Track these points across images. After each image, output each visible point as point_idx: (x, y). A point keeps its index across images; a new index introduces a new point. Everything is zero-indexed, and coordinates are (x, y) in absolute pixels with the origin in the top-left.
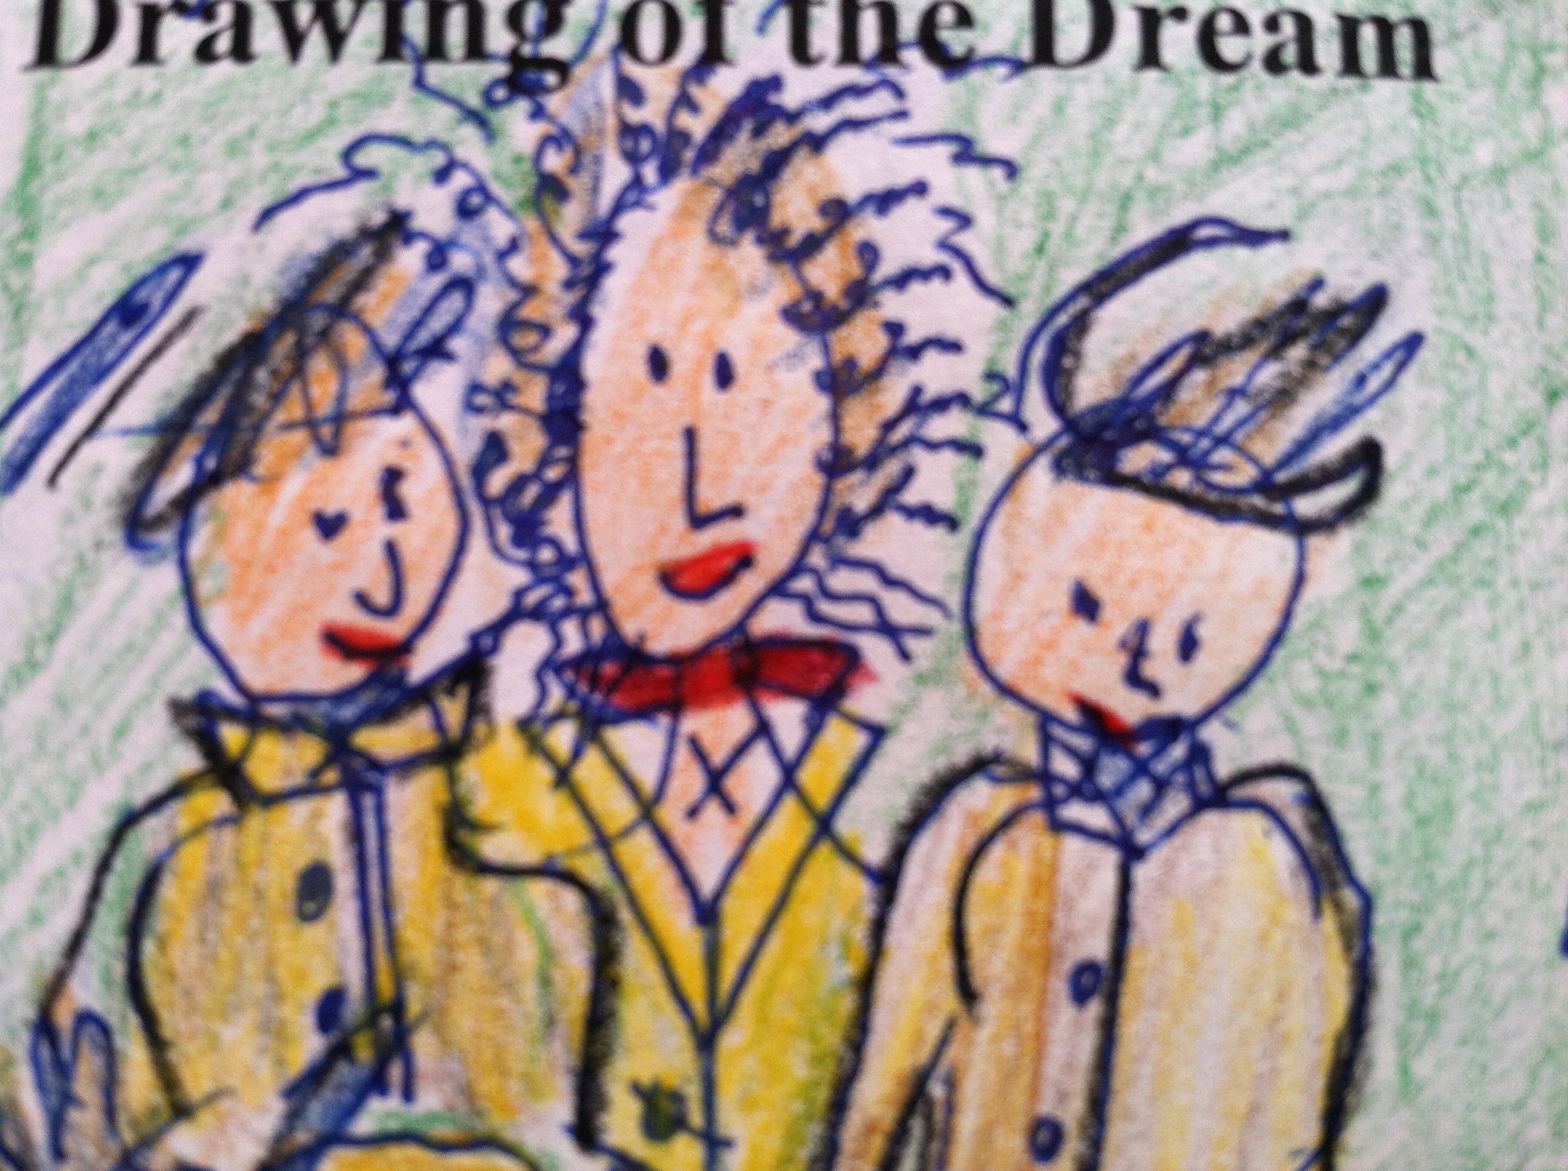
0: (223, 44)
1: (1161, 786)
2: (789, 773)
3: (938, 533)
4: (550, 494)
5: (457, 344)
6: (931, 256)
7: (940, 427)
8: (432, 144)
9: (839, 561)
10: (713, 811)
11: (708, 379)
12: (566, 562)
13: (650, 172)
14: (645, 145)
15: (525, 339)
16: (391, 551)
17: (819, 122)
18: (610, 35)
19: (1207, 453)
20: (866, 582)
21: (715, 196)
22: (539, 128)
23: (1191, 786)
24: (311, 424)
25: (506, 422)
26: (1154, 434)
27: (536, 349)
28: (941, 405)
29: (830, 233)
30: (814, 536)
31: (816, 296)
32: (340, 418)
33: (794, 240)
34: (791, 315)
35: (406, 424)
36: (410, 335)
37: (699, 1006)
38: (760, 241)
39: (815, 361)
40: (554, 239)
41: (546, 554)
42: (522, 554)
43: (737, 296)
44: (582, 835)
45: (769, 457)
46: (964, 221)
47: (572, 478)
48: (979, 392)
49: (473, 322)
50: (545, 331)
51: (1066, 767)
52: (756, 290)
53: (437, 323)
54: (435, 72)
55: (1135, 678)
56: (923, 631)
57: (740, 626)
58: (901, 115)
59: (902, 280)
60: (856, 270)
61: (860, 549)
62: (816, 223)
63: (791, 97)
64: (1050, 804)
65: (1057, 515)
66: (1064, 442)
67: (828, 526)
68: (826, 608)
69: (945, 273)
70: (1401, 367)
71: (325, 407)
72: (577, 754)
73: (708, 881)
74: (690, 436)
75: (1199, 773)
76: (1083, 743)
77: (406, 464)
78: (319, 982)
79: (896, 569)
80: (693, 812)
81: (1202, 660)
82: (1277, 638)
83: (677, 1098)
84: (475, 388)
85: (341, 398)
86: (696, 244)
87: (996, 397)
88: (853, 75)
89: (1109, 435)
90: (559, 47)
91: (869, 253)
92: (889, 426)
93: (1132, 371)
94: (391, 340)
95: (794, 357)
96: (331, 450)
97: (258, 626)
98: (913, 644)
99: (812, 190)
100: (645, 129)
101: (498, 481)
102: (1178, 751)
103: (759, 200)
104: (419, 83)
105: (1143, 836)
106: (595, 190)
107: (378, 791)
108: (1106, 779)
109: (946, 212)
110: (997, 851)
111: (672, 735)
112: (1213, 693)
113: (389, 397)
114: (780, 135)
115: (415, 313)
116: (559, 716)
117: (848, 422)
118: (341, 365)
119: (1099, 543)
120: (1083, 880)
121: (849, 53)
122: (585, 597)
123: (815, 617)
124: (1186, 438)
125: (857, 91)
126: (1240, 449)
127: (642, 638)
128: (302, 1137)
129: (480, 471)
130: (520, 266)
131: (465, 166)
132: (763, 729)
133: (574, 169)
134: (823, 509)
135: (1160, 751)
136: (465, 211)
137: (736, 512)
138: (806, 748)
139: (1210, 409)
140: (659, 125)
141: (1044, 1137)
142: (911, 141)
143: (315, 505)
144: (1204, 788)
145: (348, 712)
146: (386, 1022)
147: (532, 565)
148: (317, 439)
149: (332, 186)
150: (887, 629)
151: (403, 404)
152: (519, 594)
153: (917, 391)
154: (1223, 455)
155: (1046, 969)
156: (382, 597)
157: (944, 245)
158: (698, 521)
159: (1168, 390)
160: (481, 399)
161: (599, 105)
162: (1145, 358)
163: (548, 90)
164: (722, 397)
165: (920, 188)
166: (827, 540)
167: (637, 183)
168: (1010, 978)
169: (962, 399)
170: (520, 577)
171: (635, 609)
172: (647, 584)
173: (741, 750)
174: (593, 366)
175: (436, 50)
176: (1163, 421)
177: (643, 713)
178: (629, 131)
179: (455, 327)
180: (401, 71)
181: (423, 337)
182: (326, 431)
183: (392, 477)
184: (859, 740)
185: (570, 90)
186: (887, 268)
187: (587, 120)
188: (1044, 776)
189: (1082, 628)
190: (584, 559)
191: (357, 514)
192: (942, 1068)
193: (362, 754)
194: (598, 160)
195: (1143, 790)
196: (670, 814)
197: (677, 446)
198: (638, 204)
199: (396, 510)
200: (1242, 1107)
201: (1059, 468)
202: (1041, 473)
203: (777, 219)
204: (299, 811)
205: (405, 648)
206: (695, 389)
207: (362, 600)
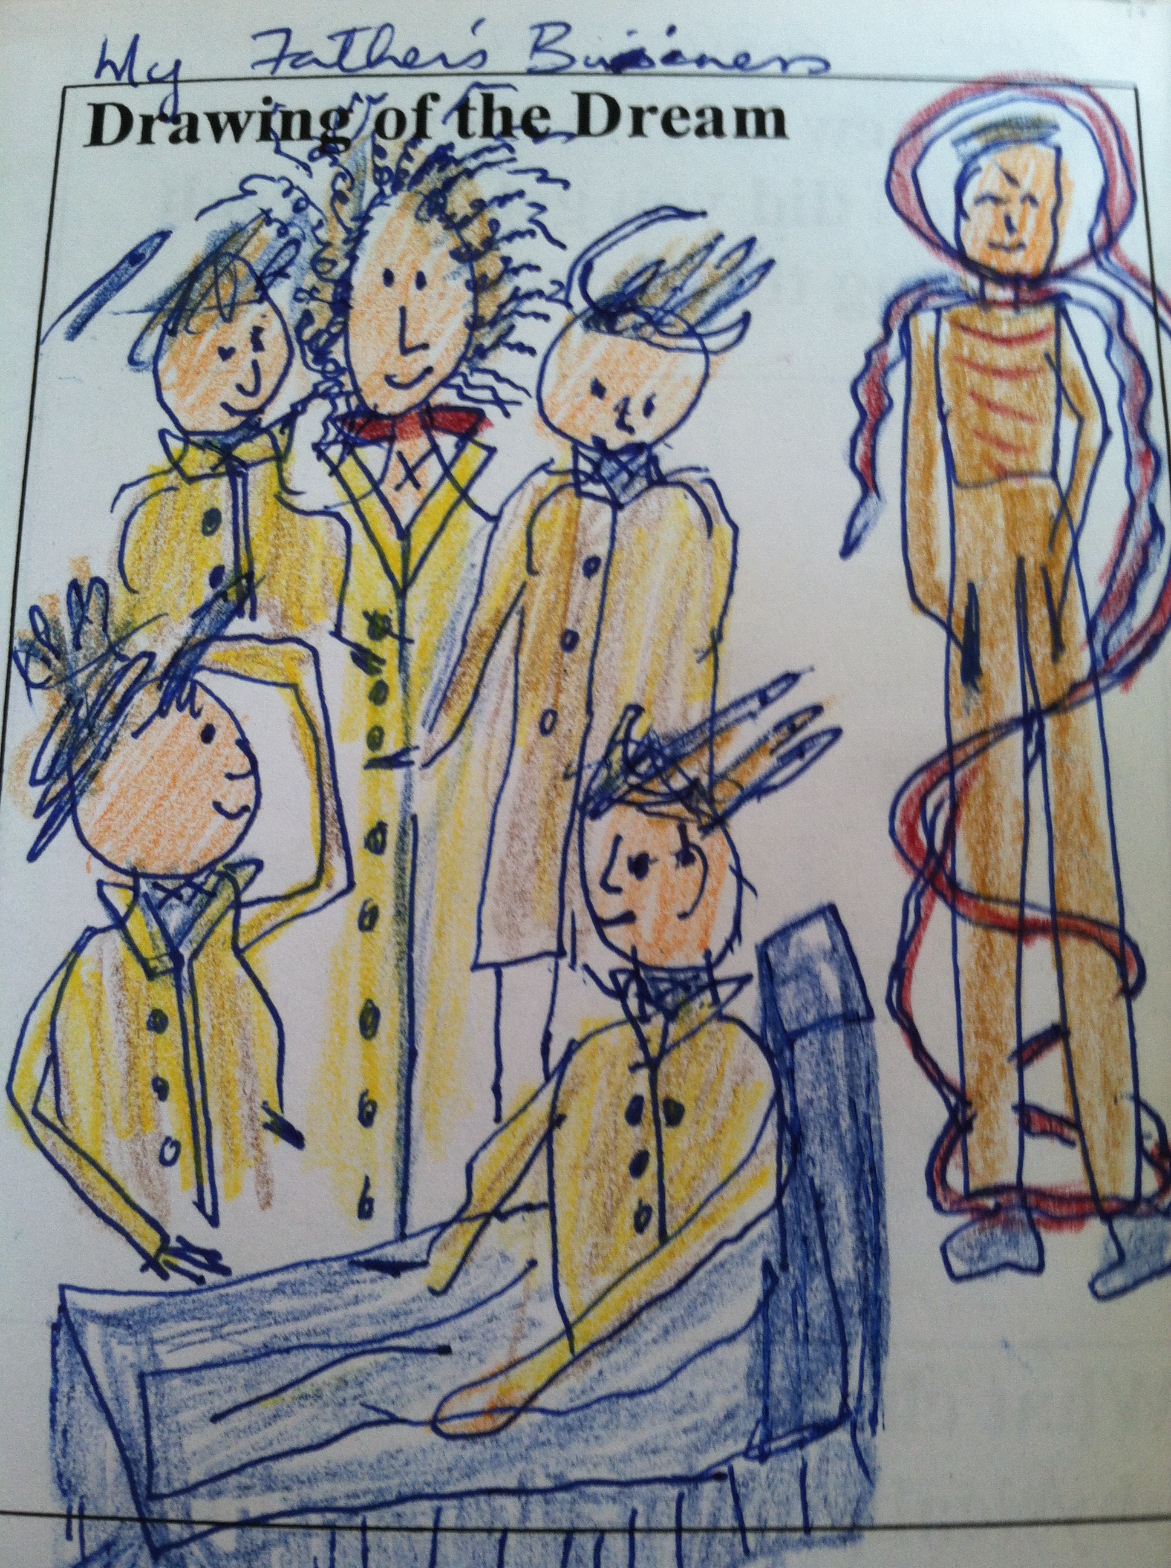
0: (183, 134)
1: (632, 475)
2: (447, 471)
3: (527, 356)
4: (333, 339)
5: (290, 270)
6: (525, 226)
7: (527, 306)
8: (284, 178)
9: (475, 370)
10: (409, 486)
11: (413, 284)
12: (340, 370)
13: (387, 189)
14: (386, 176)
15: (324, 267)
16: (255, 365)
17: (472, 164)
18: (370, 126)
19: (662, 318)
20: (489, 380)
21: (419, 199)
22: (336, 169)
23: (648, 476)
24: (219, 307)
25: (313, 305)
26: (636, 309)
27: (330, 271)
28: (529, 296)
29: (475, 216)
30: (463, 358)
31: (468, 245)
32: (233, 305)
33: (457, 219)
34: (455, 254)
35: (266, 305)
36: (269, 266)
37: (398, 577)
38: (440, 220)
39: (466, 275)
40: (340, 220)
41: (330, 367)
42: (319, 368)
43: (429, 245)
44: (345, 498)
45: (442, 321)
46: (542, 208)
47: (345, 331)
48: (549, 289)
49: (299, 260)
50: (334, 263)
51: (585, 466)
52: (438, 242)
53: (281, 261)
54: (285, 146)
55: (621, 424)
56: (518, 403)
57: (425, 401)
58: (513, 160)
59: (510, 238)
60: (488, 232)
61: (486, 364)
62: (469, 211)
63: (457, 153)
64: (577, 485)
65: (586, 347)
66: (591, 313)
67: (470, 354)
68: (468, 392)
69: (532, 233)
70: (762, 276)
71: (226, 300)
72: (342, 460)
73: (404, 520)
74: (403, 311)
75: (652, 469)
76: (594, 455)
77: (265, 325)
78: (213, 563)
79: (502, 374)
80: (398, 487)
81: (655, 415)
82: (693, 405)
83: (386, 619)
84: (299, 290)
85: (234, 295)
86: (410, 219)
87: (557, 292)
88: (490, 142)
89: (613, 310)
90: (346, 132)
91: (494, 224)
92: (502, 306)
93: (625, 279)
94: (259, 268)
95: (456, 274)
96: (228, 320)
97: (190, 399)
98: (510, 408)
99: (467, 195)
100: (387, 169)
101: (308, 333)
102: (642, 459)
103: (441, 201)
104: (278, 151)
105: (623, 499)
106: (361, 196)
107: (245, 477)
108: (605, 473)
109: (534, 205)
110: (550, 505)
111: (390, 451)
112: (660, 431)
113: (258, 295)
114: (452, 170)
115: (271, 256)
116: (335, 442)
117: (482, 304)
118: (235, 281)
119: (605, 360)
120: (592, 518)
121: (487, 131)
122: (349, 387)
123: (462, 396)
124: (651, 311)
125: (490, 149)
126: (676, 316)
127: (376, 406)
128: (199, 635)
129: (299, 329)
130: (322, 233)
131: (298, 188)
132: (435, 449)
133: (350, 189)
134: (468, 345)
135: (632, 460)
136: (297, 208)
137: (425, 346)
138: (456, 458)
139: (664, 297)
140: (393, 168)
141: (568, 640)
142: (517, 172)
143: (220, 344)
144: (655, 477)
145: (231, 440)
146: (244, 582)
147: (323, 372)
148: (222, 315)
149: (234, 199)
150: (498, 402)
151: (264, 297)
152: (316, 386)
153: (517, 289)
154: (670, 319)
155: (572, 560)
156: (250, 387)
157: (532, 220)
158: (405, 351)
159: (643, 288)
160: (301, 295)
161: (364, 158)
162: (631, 273)
163: (339, 152)
164: (419, 292)
165: (521, 194)
166: (469, 360)
167: (381, 193)
168: (553, 564)
169: (540, 293)
170: (318, 377)
171: (373, 393)
172: (379, 380)
173: (424, 458)
174: (356, 279)
175: (287, 135)
176: (640, 303)
177: (376, 441)
178: (377, 169)
179: (290, 262)
180: (271, 145)
181: (275, 266)
182: (226, 311)
183: (257, 331)
184: (484, 454)
185: (351, 151)
186: (504, 230)
187: (357, 165)
188: (575, 471)
189: (597, 399)
190: (350, 370)
191: (238, 348)
192: (520, 604)
193: (237, 459)
194: (363, 184)
195: (624, 477)
196: (386, 488)
197: (397, 315)
198: (381, 203)
199: (258, 346)
200: (670, 627)
201: (587, 326)
202: (578, 328)
203: (449, 209)
204: (207, 484)
205: (261, 410)
206: (406, 288)
207: (240, 388)
